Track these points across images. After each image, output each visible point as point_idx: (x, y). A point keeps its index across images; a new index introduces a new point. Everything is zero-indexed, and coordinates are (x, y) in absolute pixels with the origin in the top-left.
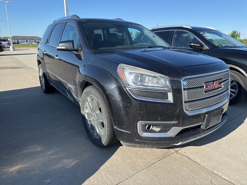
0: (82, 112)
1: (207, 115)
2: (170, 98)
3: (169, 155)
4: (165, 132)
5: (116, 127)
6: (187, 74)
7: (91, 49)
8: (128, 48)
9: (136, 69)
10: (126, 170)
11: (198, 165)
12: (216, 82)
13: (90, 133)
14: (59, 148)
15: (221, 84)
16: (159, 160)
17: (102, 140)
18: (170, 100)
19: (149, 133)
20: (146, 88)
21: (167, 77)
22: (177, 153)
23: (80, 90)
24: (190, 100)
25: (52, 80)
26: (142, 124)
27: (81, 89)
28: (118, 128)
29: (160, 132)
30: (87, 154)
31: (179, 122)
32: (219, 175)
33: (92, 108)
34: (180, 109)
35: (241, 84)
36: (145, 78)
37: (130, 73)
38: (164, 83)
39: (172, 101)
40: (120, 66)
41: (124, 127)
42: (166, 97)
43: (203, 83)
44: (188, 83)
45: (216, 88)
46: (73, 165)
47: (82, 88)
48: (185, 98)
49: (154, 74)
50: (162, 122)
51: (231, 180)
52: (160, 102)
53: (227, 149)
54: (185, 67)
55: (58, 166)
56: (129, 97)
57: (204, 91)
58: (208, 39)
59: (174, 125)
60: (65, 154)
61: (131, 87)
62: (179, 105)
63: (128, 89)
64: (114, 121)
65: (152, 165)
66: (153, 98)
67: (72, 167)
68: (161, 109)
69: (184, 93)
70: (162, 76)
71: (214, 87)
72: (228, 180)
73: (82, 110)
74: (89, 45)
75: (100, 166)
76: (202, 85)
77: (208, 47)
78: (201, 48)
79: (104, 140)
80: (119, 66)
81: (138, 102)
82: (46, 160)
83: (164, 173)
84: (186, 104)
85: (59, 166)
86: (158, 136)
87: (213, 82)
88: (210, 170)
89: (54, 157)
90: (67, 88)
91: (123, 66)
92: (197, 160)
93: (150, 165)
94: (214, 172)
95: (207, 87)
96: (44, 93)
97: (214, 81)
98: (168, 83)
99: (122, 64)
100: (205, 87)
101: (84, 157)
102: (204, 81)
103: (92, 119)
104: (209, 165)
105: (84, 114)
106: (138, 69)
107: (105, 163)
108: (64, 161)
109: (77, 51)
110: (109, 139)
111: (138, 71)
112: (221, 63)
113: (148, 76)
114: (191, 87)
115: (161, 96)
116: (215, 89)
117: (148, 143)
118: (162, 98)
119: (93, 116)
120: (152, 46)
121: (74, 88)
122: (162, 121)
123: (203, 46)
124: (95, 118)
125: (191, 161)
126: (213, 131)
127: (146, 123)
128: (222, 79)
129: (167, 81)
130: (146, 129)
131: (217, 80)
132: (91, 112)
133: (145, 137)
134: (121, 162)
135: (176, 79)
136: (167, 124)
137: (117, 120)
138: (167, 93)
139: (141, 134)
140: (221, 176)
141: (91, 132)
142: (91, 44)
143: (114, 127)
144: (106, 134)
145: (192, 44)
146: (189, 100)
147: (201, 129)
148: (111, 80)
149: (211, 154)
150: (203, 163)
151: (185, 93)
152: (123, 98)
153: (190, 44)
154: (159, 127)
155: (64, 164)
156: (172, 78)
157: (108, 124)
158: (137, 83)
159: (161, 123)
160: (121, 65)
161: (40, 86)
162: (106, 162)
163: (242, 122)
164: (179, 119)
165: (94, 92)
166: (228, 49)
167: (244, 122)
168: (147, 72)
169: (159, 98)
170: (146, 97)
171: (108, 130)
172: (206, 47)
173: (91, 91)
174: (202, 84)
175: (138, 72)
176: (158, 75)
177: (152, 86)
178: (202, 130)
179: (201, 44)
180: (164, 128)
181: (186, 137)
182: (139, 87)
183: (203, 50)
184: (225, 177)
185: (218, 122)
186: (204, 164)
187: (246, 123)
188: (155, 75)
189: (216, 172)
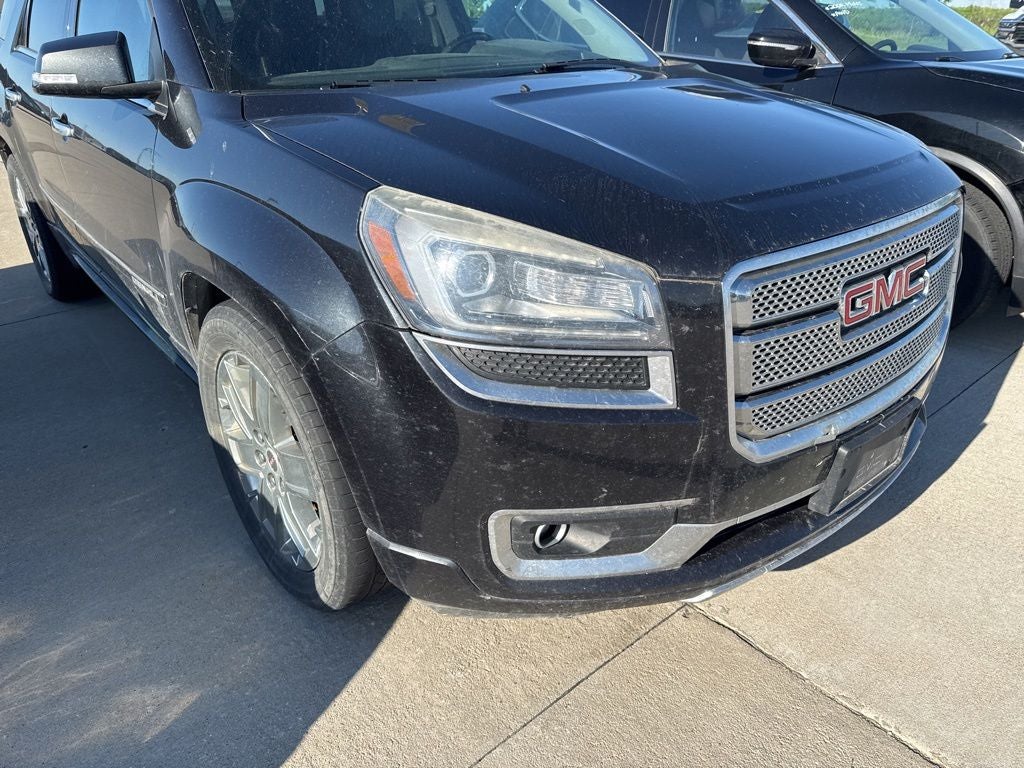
0: (213, 431)
1: (843, 451)
2: (662, 386)
3: (649, 627)
4: (634, 552)
5: (380, 533)
6: (757, 245)
7: (221, 86)
8: (435, 72)
9: (470, 219)
10: (439, 732)
11: (787, 677)
12: (899, 275)
13: (263, 532)
14: (109, 619)
15: (921, 280)
16: (606, 663)
17: (318, 585)
18: (659, 395)
19: (551, 561)
20: (525, 336)
21: (643, 266)
22: (691, 611)
23: (188, 317)
24: (768, 384)
25: (77, 243)
26: (513, 524)
27: (193, 311)
28: (387, 538)
29: (605, 551)
30: (246, 647)
31: (705, 500)
32: (886, 728)
33: (252, 419)
34: (712, 436)
35: (979, 242)
36: (522, 273)
37: (435, 247)
38: (628, 304)
39: (670, 402)
40: (374, 201)
41: (421, 536)
42: (636, 377)
43: (835, 290)
44: (760, 294)
45: (895, 303)
46: (176, 720)
47: (196, 307)
48: (737, 381)
49: (571, 250)
50: (616, 508)
51: (943, 755)
52: (608, 406)
53: (915, 579)
54: (746, 199)
55: (94, 732)
56: (432, 385)
57: (837, 330)
58: (837, 14)
59: (678, 516)
60: (138, 652)
61: (444, 331)
62: (706, 417)
63: (429, 343)
64: (365, 503)
65: (569, 691)
66: (569, 386)
67: (170, 735)
68: (612, 444)
69: (736, 348)
70: (617, 266)
71: (888, 299)
72: (929, 755)
73: (212, 420)
74: (209, 60)
75: (312, 720)
76: (829, 301)
77: (838, 57)
78: (804, 61)
79: (324, 586)
80: (367, 203)
81: (484, 413)
82: (33, 697)
83: (627, 736)
84: (745, 406)
85: (100, 729)
86: (597, 574)
87: (884, 277)
88: (844, 703)
89: (75, 676)
90: (134, 293)
91: (389, 199)
92: (784, 649)
93: (562, 693)
94: (863, 712)
95: (853, 308)
96: (51, 301)
97: (887, 271)
98: (650, 302)
99: (384, 188)
100: (842, 307)
101: (234, 668)
102: (842, 276)
103: (261, 469)
104: (841, 677)
105: (221, 441)
106: (480, 221)
107: (338, 700)
108: (130, 699)
109: (151, 93)
110: (347, 584)
111: (479, 234)
112: (921, 161)
113: (540, 261)
114: (774, 317)
115: (612, 377)
116: (893, 309)
117: (548, 606)
118: (618, 388)
119: (266, 454)
120: (565, 60)
121: (160, 298)
122: (619, 504)
123: (814, 51)
124: (274, 466)
125: (757, 658)
126: (862, 509)
127: (535, 516)
128: (925, 252)
129: (644, 293)
130: (534, 544)
131: (902, 263)
132: (251, 438)
133: (531, 584)
134: (416, 684)
135: (693, 279)
136: (645, 512)
137: (376, 501)
138: (646, 357)
139: (509, 569)
140: (897, 734)
141: (265, 528)
142: (221, 58)
143: (369, 531)
144: (333, 563)
145: (762, 43)
146: (759, 387)
147: (809, 510)
148: (328, 285)
149: (848, 612)
150: (812, 667)
151: (742, 350)
152: (403, 391)
153: (752, 43)
154: (600, 532)
155: (129, 719)
156: (673, 271)
157: (336, 517)
158: (474, 308)
159: (613, 512)
160: (380, 194)
161: (32, 261)
162: (344, 694)
163: (978, 427)
164: (706, 490)
165: (247, 342)
166: (933, 68)
167: (985, 425)
168: (531, 237)
169: (600, 385)
170: (527, 382)
171: (338, 547)
172: (828, 58)
173: (231, 333)
174: (831, 296)
175: (481, 242)
176: (593, 256)
177: (561, 323)
178: (812, 518)
179: (802, 39)
180: (624, 536)
181: (738, 566)
182: (490, 333)
183: (813, 73)
184: (916, 737)
185: (887, 465)
186: (814, 670)
187: (993, 428)
188: (575, 259)
189: (870, 715)
